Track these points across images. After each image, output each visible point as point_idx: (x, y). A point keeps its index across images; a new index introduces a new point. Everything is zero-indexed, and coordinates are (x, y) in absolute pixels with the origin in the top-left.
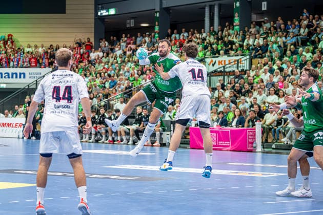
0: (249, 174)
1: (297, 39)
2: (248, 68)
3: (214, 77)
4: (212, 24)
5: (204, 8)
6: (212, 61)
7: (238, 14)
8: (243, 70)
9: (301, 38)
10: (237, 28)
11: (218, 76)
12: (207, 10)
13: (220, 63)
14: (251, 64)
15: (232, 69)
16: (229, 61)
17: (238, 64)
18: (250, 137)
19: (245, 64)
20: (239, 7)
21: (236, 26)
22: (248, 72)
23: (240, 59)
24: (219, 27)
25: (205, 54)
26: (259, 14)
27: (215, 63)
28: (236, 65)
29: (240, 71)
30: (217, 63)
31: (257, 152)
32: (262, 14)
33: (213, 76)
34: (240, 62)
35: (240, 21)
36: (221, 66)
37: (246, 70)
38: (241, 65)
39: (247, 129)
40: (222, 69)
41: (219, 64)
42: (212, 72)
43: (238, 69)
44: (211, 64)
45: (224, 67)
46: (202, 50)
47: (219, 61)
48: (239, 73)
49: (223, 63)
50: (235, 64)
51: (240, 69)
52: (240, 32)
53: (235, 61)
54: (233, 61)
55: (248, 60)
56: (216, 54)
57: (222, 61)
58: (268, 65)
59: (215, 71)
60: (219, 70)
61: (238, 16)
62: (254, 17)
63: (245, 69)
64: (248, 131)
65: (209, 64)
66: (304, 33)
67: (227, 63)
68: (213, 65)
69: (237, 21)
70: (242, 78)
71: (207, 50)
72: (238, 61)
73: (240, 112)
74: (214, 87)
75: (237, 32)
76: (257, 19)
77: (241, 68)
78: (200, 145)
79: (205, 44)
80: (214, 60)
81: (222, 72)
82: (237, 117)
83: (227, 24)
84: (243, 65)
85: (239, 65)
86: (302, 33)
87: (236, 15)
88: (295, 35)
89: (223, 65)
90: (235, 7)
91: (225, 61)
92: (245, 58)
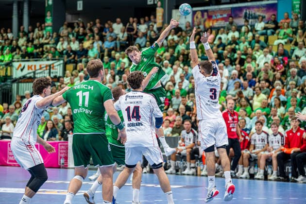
0: (58, 192)
1: (116, 43)
2: (61, 75)
3: (22, 84)
4: (20, 23)
5: (11, 5)
6: (20, 65)
7: (51, 12)
8: (55, 77)
9: (120, 43)
10: (49, 28)
11: (27, 82)
12: (15, 7)
13: (30, 67)
14: (65, 69)
15: (43, 75)
16: (40, 66)
17: (50, 70)
18: (62, 151)
19: (58, 70)
20: (52, 5)
21: (48, 26)
22: (61, 79)
23: (53, 64)
24: (30, 28)
25: (13, 57)
26: (74, 14)
27: (24, 67)
28: (48, 71)
29: (52, 78)
30: (26, 68)
31: (69, 168)
32: (78, 14)
33: (21, 82)
34: (53, 67)
35: (54, 21)
36: (30, 71)
37: (60, 77)
38: (54, 71)
39: (59, 143)
40: (32, 75)
41: (28, 69)
42: (20, 78)
43: (50, 75)
44: (20, 69)
45: (34, 73)
46: (9, 53)
47: (28, 66)
48: (51, 80)
49: (33, 68)
50: (47, 69)
51: (52, 75)
52: (53, 33)
53: (46, 66)
54: (45, 66)
55: (61, 65)
56: (25, 58)
57: (32, 66)
58: (83, 72)
59: (24, 77)
60: (28, 76)
61: (51, 16)
62: (69, 18)
63: (58, 75)
64: (59, 144)
65: (17, 69)
66: (123, 37)
67: (38, 67)
68: (22, 70)
69: (49, 21)
70: (55, 85)
71: (14, 53)
72: (50, 66)
73: (53, 124)
74: (22, 95)
75: (50, 34)
76: (72, 20)
77: (54, 75)
78: (4, 161)
79: (12, 46)
80: (23, 64)
81: (32, 78)
82: (49, 130)
83: (38, 24)
84: (56, 71)
85: (52, 70)
86: (121, 38)
87: (48, 14)
88: (113, 39)
89: (34, 70)
90: (46, 5)
91: (35, 66)
92: (58, 63)
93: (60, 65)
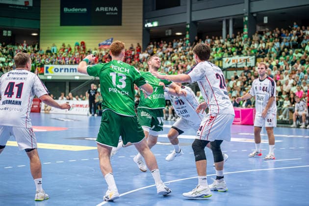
1: (290, 43)
2: (254, 65)
4: (228, 33)
5: (221, 22)
6: (228, 60)
7: (247, 25)
8: (250, 67)
10: (246, 36)
11: (232, 70)
12: (224, 23)
13: (233, 61)
14: (256, 61)
15: (242, 65)
16: (240, 59)
19: (251, 62)
20: (247, 21)
21: (245, 34)
22: (254, 68)
23: (248, 58)
24: (233, 35)
25: (222, 55)
27: (230, 61)
28: (245, 63)
30: (231, 61)
32: (264, 25)
33: (228, 71)
34: (248, 60)
35: (249, 31)
36: (234, 63)
37: (253, 67)
40: (235, 66)
42: (228, 68)
43: (246, 65)
44: (227, 63)
45: (237, 64)
46: (220, 52)
48: (247, 69)
49: (236, 61)
51: (248, 66)
52: (248, 39)
53: (244, 60)
56: (230, 55)
59: (230, 67)
60: (233, 66)
62: (259, 28)
63: (252, 65)
64: (253, 110)
65: (226, 62)
66: (294, 39)
67: (239, 61)
68: (229, 63)
69: (246, 30)
70: (250, 72)
71: (224, 52)
72: (246, 60)
74: (229, 78)
75: (246, 39)
80: (229, 59)
81: (235, 68)
83: (239, 33)
85: (248, 62)
87: (245, 26)
90: (244, 21)
91: (237, 60)
92: (252, 57)
93: (253, 59)
